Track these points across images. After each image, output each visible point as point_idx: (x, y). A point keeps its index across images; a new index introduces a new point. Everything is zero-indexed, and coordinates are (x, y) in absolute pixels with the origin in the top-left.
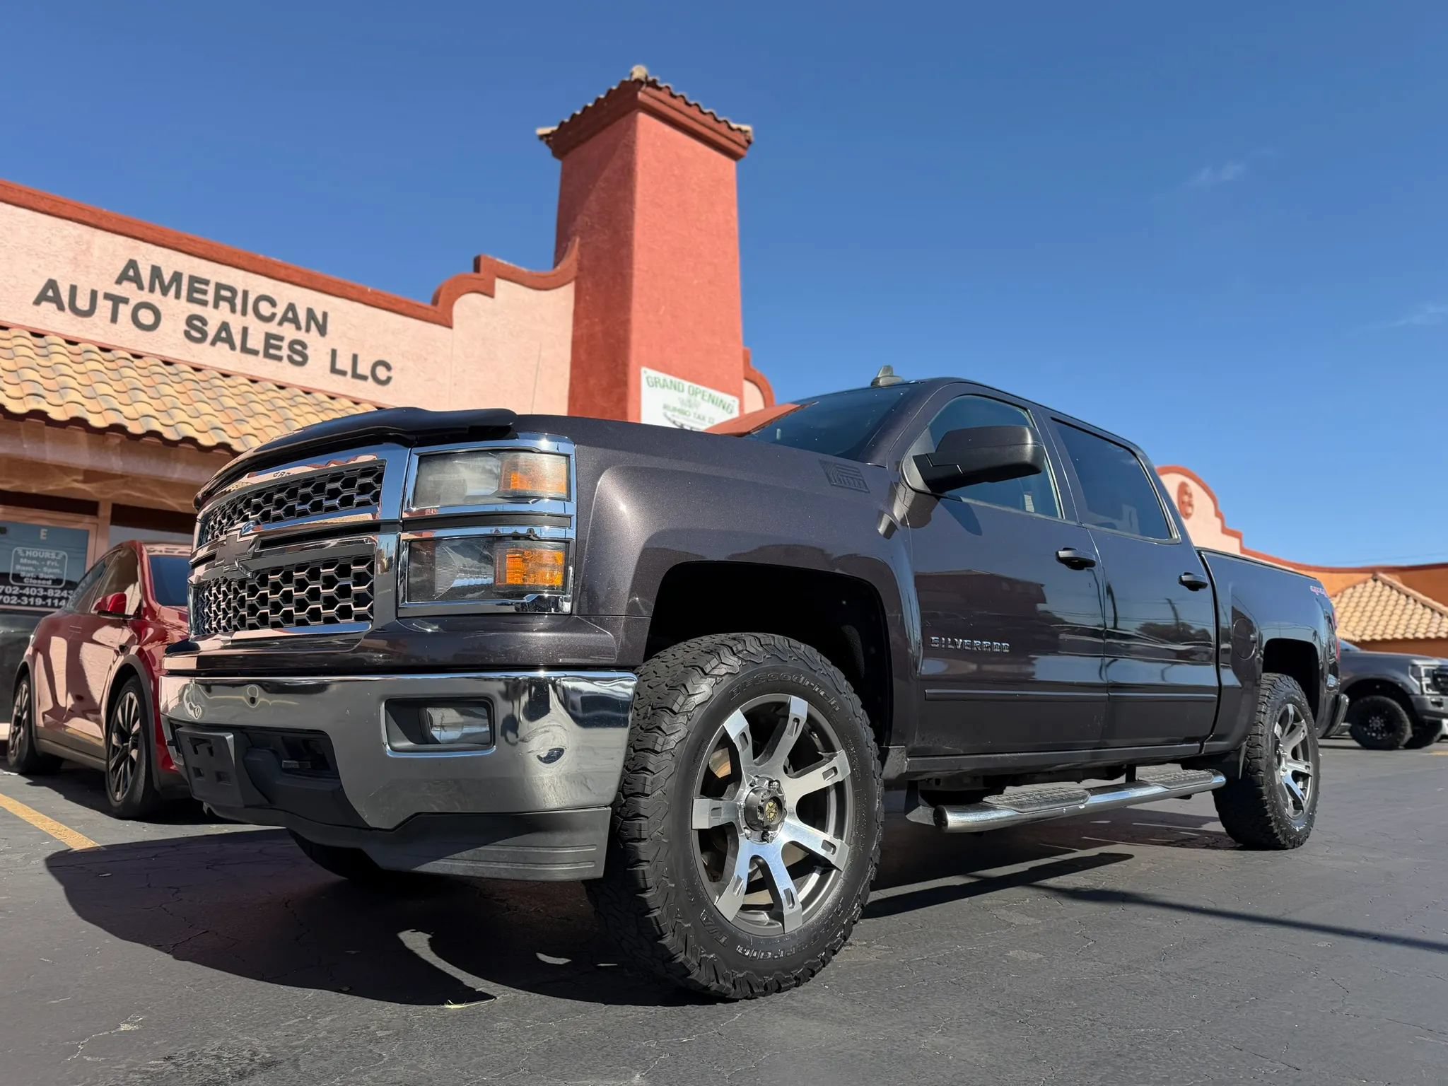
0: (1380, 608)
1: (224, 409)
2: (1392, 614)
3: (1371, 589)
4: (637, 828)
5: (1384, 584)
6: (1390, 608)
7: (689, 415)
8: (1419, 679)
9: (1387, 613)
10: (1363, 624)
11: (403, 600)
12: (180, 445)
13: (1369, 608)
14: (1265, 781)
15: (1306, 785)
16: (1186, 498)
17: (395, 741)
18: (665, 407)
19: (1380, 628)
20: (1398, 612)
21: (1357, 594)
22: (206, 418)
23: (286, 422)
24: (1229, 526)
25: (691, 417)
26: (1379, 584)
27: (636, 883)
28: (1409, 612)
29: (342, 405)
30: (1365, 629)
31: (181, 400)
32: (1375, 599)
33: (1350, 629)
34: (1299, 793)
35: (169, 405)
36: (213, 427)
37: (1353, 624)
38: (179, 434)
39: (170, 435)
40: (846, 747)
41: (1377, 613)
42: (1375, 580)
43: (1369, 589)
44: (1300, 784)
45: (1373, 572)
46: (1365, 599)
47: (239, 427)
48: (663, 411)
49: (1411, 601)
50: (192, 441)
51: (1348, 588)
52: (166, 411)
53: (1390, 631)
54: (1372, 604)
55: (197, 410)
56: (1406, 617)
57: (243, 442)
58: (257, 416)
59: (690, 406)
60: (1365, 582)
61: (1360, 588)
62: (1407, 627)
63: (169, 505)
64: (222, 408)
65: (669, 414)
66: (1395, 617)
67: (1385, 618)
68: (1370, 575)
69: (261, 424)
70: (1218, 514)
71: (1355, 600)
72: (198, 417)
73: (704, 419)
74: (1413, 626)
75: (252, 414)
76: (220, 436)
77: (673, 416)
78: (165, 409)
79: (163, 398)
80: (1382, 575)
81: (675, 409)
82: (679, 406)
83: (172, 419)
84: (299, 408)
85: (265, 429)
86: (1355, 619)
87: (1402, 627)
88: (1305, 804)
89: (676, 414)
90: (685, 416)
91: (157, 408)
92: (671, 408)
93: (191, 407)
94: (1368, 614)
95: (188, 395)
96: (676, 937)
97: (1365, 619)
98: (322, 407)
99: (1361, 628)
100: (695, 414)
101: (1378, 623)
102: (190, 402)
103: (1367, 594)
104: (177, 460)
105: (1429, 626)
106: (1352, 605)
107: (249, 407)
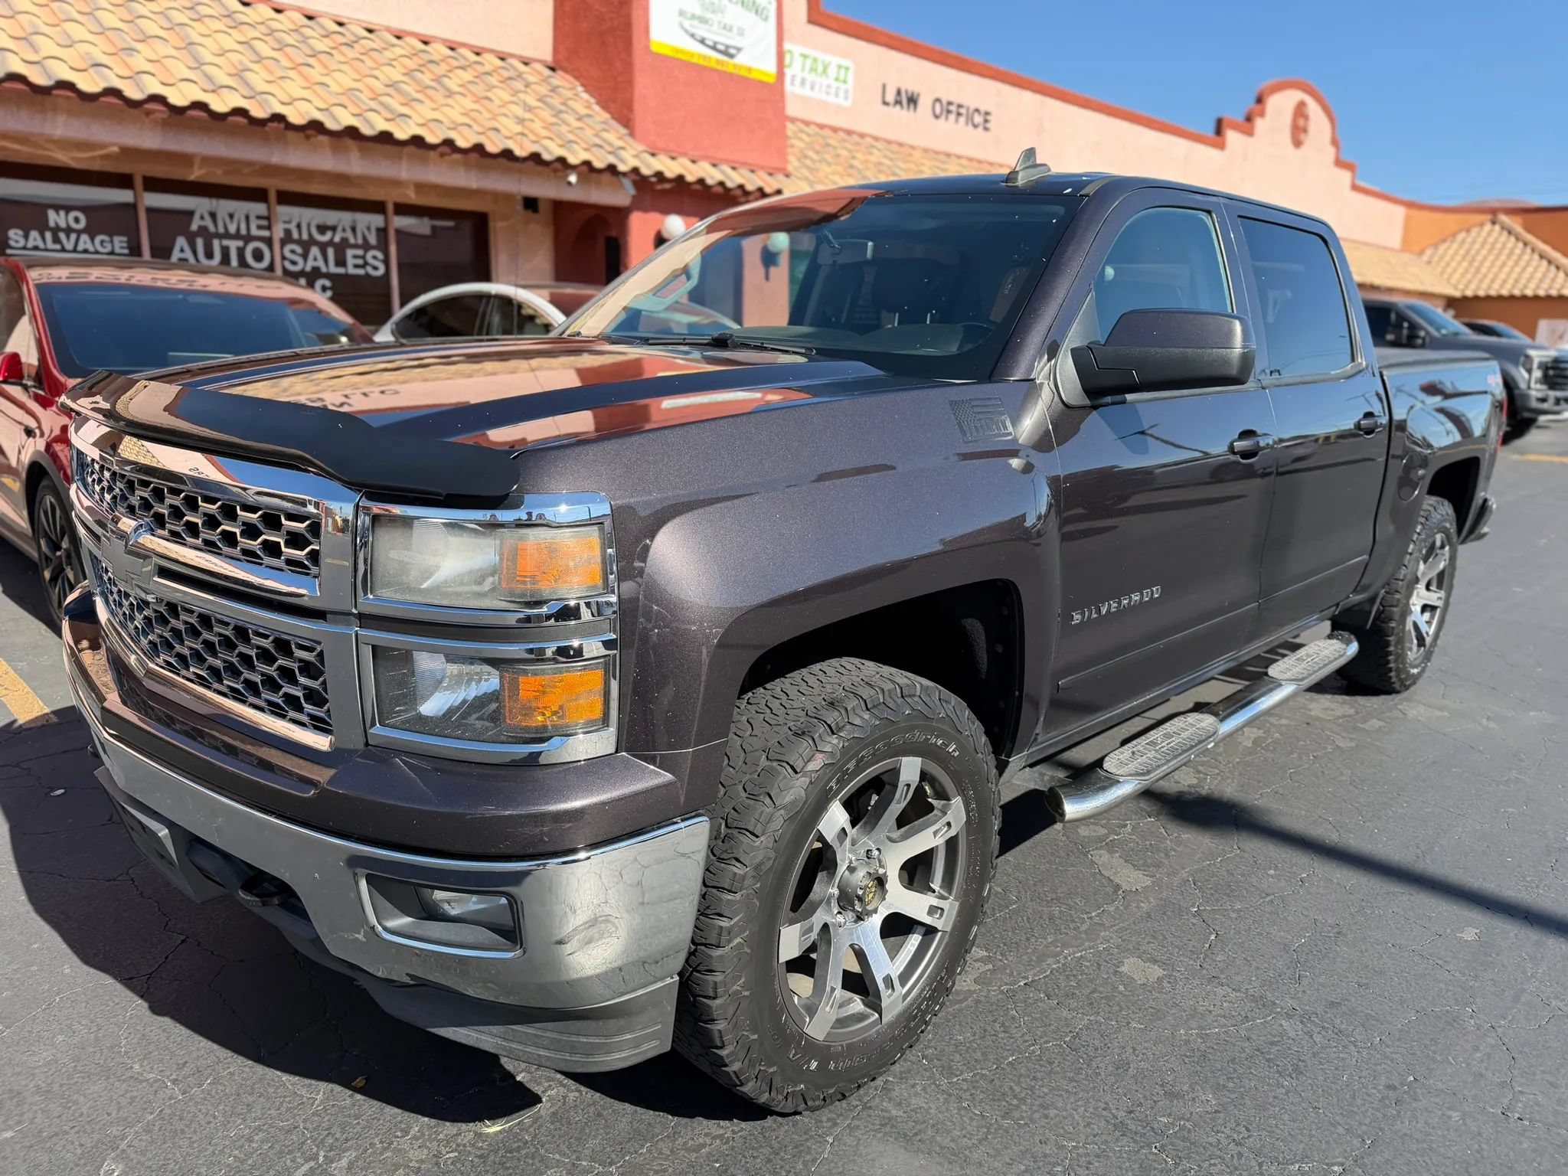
0: (1491, 258)
1: (103, 31)
2: (1504, 264)
3: (1488, 233)
4: (711, 985)
5: (1503, 228)
6: (1503, 258)
7: (711, 25)
8: (1529, 371)
9: (1499, 263)
10: (1469, 276)
11: (373, 724)
12: (55, 92)
13: (1479, 258)
14: (1395, 631)
15: (1432, 617)
16: (1301, 122)
17: (387, 919)
18: (681, 13)
19: (1487, 281)
20: (1511, 263)
21: (1469, 240)
22: (83, 48)
23: (190, 47)
24: (1344, 157)
25: (715, 28)
26: (1497, 228)
27: (711, 1039)
28: (1522, 263)
29: (260, 15)
30: (1470, 282)
31: (44, 18)
32: (1488, 246)
33: (1453, 281)
34: (1424, 628)
35: (30, 30)
36: (93, 62)
37: (1457, 276)
38: (50, 78)
39: (38, 78)
40: (962, 792)
41: (1487, 264)
42: (1494, 223)
43: (1484, 234)
44: (1427, 616)
45: (1494, 213)
46: (1477, 246)
47: (128, 60)
48: (679, 19)
49: (1528, 250)
50: (69, 86)
51: (1461, 231)
52: (25, 39)
53: (1496, 286)
54: (1484, 252)
55: (68, 35)
56: (1518, 270)
57: (138, 85)
58: (149, 40)
59: (714, 12)
60: (1482, 225)
61: (1474, 232)
62: (1517, 281)
63: (59, 161)
64: (101, 30)
65: (687, 24)
66: (1506, 269)
67: (1495, 270)
68: (1489, 217)
69: (157, 54)
70: (1335, 142)
71: (1466, 246)
72: (70, 46)
73: (731, 30)
74: (1523, 281)
75: (142, 37)
76: (104, 77)
77: (691, 26)
78: (23, 35)
79: (18, 17)
80: (1503, 218)
81: (693, 17)
82: (698, 12)
83: (36, 51)
84: (203, 23)
85: (165, 61)
86: (1461, 270)
87: (1511, 282)
88: (1428, 640)
89: (696, 23)
90: (707, 27)
91: (12, 34)
92: (689, 15)
93: (58, 28)
94: (1476, 264)
95: (51, 9)
96: (759, 1083)
97: (1472, 270)
98: (234, 20)
99: (1465, 281)
100: (719, 22)
101: (1485, 276)
102: (56, 22)
103: (1480, 240)
104: (55, 109)
105: (1541, 281)
106: (1462, 252)
107: (136, 25)
